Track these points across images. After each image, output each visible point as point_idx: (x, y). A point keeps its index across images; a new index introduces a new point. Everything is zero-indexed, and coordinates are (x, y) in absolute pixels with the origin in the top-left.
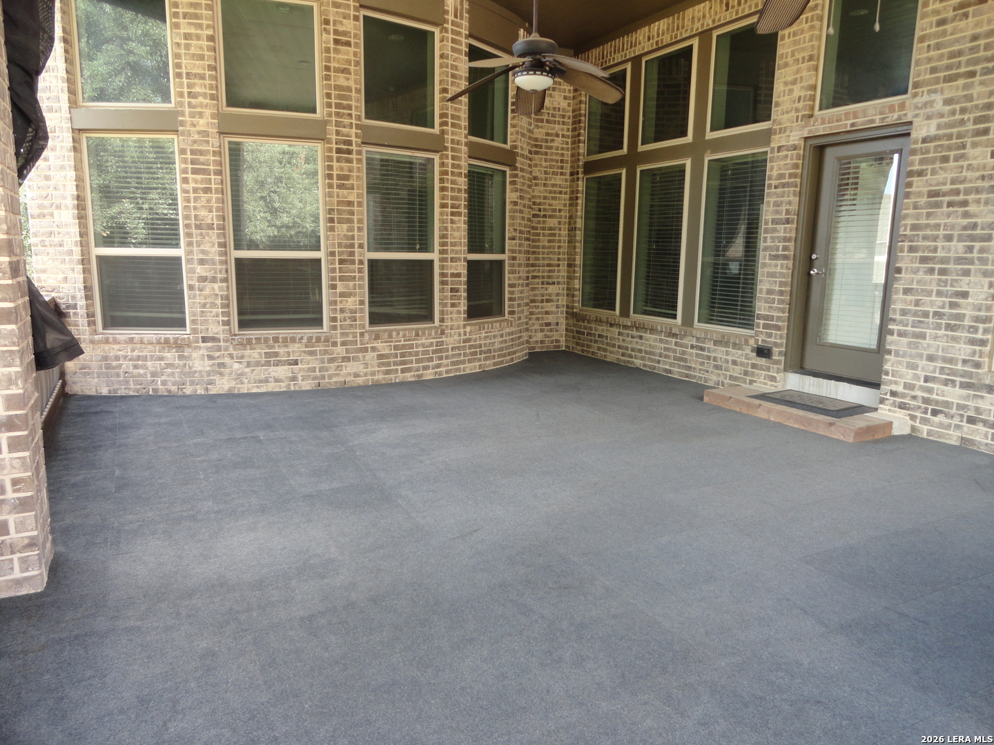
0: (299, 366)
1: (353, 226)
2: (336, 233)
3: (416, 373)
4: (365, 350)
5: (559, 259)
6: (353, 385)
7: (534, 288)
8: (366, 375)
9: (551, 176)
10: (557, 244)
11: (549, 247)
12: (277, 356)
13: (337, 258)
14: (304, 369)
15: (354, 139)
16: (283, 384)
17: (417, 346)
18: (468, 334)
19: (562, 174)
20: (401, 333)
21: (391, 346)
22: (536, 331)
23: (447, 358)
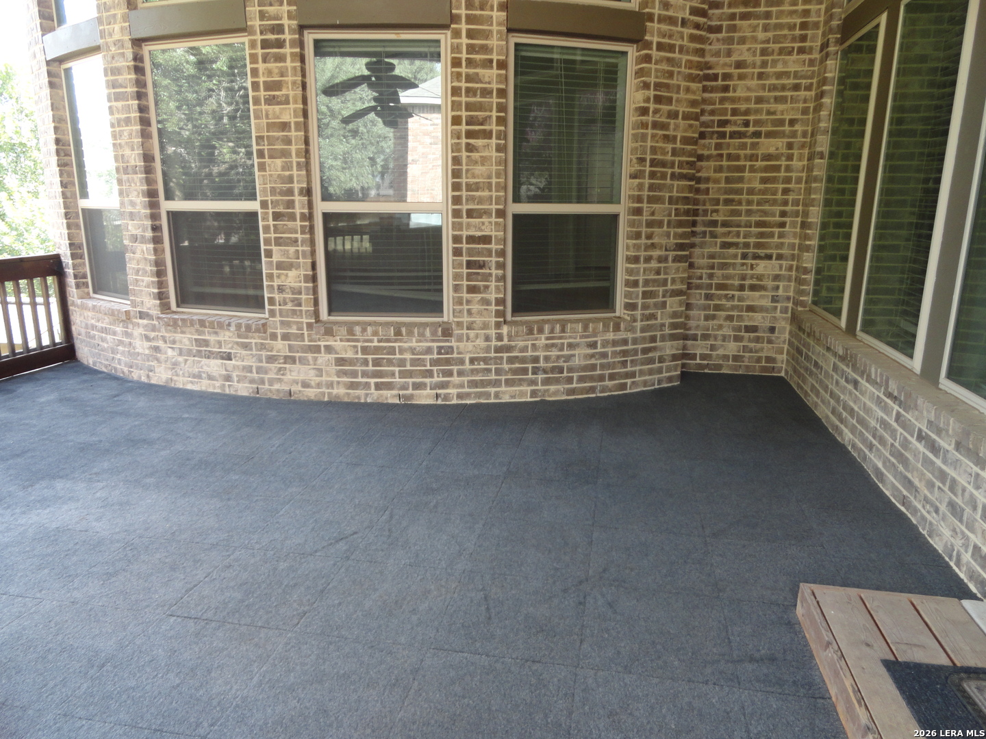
0: (233, 362)
1: (291, 162)
2: (268, 173)
3: (401, 392)
4: (317, 349)
5: (783, 214)
6: (302, 398)
7: (726, 264)
8: (319, 385)
9: (776, 57)
10: (781, 186)
11: (764, 192)
12: (207, 346)
13: (271, 211)
14: (238, 366)
15: (285, 22)
16: (218, 384)
17: (402, 351)
18: (506, 339)
19: (801, 51)
20: (369, 329)
21: (355, 347)
22: (724, 338)
23: (460, 373)
